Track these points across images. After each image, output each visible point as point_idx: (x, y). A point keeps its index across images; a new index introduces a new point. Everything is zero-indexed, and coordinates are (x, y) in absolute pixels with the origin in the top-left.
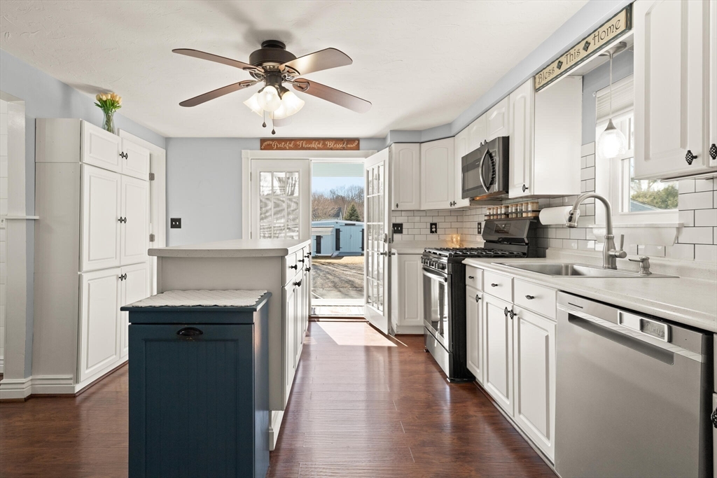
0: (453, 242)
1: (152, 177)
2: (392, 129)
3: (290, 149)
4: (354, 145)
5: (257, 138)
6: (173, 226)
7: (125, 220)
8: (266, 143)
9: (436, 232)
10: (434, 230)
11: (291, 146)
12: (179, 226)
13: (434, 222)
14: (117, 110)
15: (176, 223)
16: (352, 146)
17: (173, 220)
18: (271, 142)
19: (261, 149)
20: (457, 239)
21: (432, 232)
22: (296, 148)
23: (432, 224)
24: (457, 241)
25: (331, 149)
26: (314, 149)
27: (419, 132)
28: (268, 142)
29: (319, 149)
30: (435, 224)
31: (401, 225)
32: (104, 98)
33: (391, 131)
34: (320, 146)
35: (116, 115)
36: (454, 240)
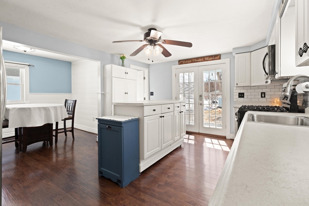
0: (274, 102)
1: (144, 78)
2: (234, 48)
3: (190, 63)
4: (218, 58)
5: (176, 61)
6: (151, 95)
7: (127, 93)
8: (180, 62)
9: (265, 97)
10: (263, 96)
11: (190, 61)
12: (153, 95)
13: (264, 91)
14: (125, 59)
15: (152, 94)
16: (217, 58)
17: (151, 93)
18: (182, 61)
19: (179, 64)
20: (277, 100)
21: (262, 97)
22: (192, 62)
23: (262, 93)
24: (277, 102)
25: (207, 61)
26: (199, 62)
27: (249, 46)
28: (181, 61)
29: (202, 61)
30: (264, 93)
31: (243, 94)
32: (121, 56)
33: (233, 49)
34: (202, 60)
35: (125, 61)
36: (275, 101)
